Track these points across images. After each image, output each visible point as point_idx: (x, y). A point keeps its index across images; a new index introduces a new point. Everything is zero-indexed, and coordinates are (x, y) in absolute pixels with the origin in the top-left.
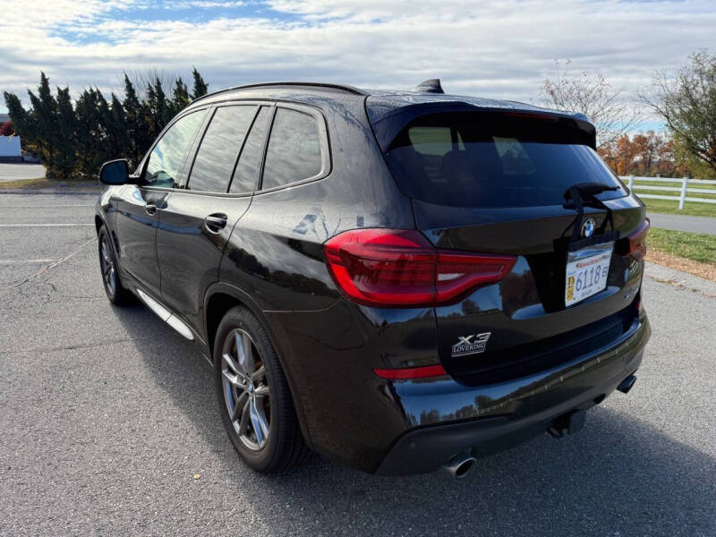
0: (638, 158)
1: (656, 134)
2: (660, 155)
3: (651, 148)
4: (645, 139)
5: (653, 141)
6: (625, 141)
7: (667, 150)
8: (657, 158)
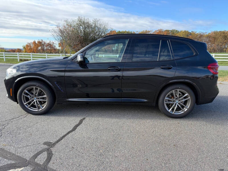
0: (40, 48)
1: (43, 41)
2: (46, 47)
3: (43, 45)
4: (41, 42)
5: (43, 43)
6: (34, 42)
7: (48, 46)
8: (46, 48)
